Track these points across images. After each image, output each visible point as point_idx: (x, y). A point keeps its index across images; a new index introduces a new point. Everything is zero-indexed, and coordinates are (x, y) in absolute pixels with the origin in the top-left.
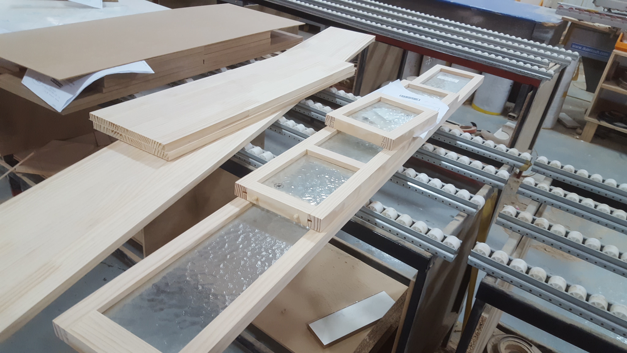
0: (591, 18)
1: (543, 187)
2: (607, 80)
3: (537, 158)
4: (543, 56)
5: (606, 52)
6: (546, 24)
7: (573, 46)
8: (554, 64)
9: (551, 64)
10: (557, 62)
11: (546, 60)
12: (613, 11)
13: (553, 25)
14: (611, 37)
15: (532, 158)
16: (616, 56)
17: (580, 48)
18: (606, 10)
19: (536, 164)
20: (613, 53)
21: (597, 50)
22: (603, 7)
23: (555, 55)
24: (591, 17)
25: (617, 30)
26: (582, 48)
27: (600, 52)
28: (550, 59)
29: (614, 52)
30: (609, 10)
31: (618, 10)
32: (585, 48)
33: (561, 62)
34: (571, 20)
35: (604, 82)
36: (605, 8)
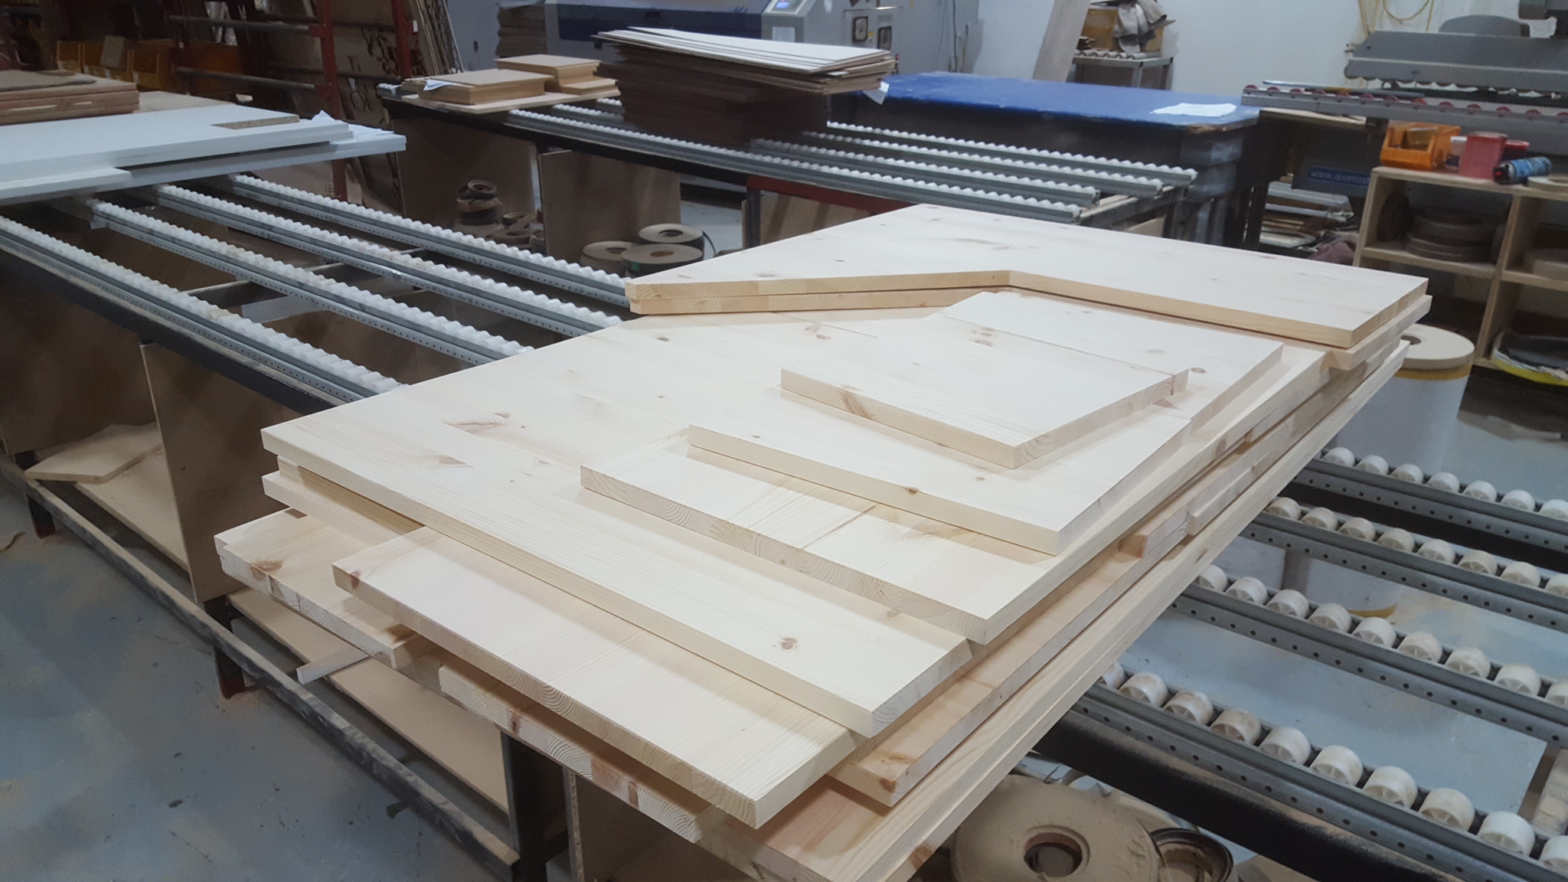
7: (1314, 174)
8: (1121, 196)
10: (1132, 192)
11: (1091, 190)
16: (1384, 181)
17: (1328, 176)
18: (1388, 85)
20: (1372, 175)
22: (1381, 80)
25: (1385, 122)
26: (1334, 176)
29: (1376, 172)
30: (1393, 84)
32: (1339, 175)
35: (1368, 244)
36: (1385, 81)
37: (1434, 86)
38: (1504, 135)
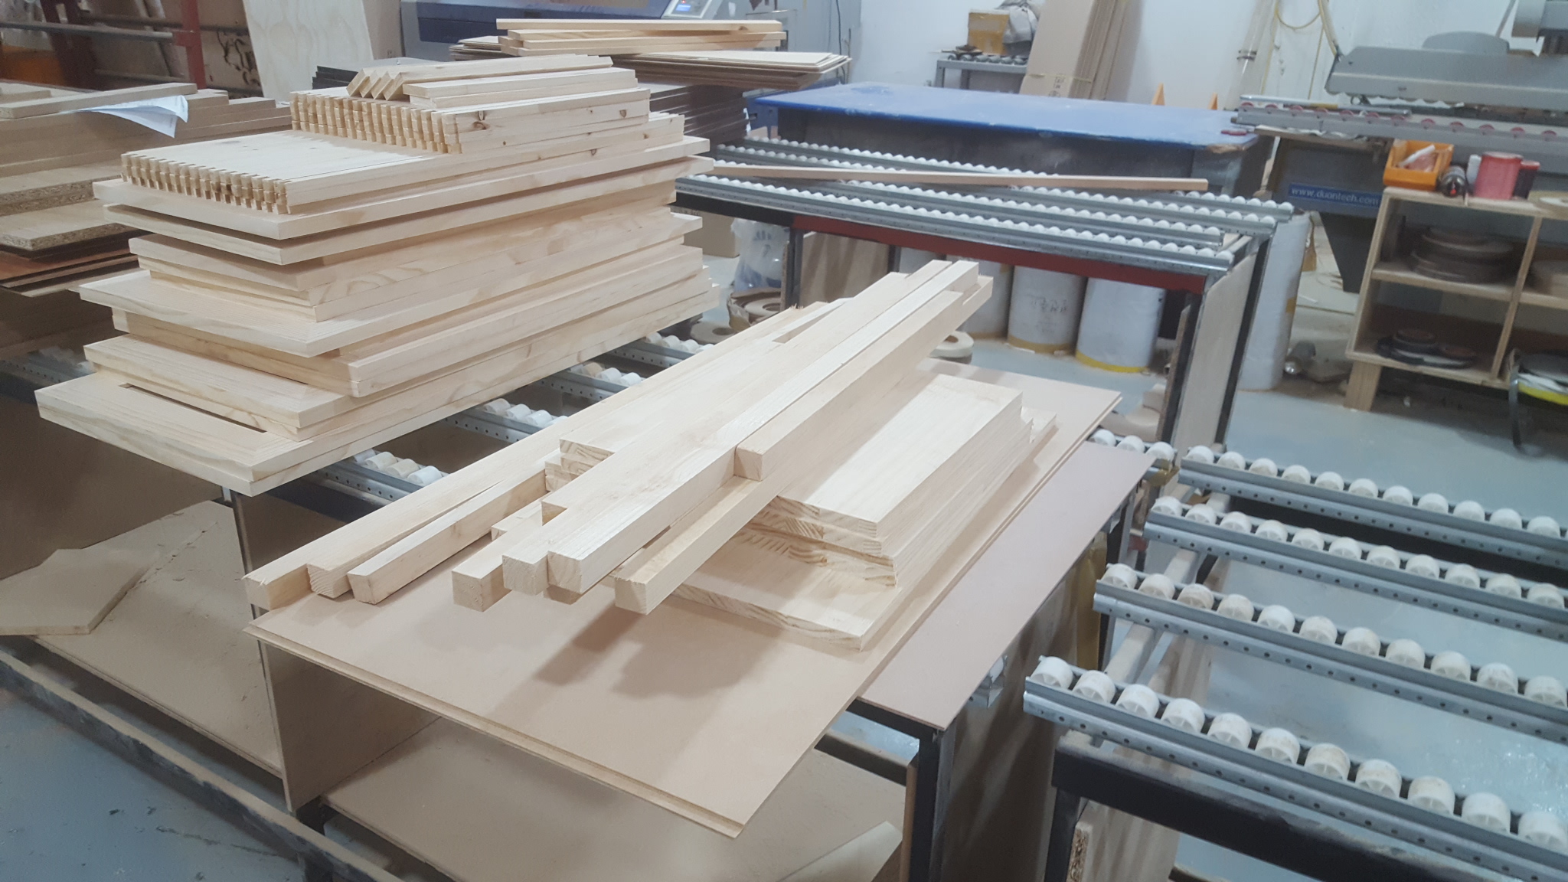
0: (1322, 122)
1: (1200, 517)
2: (1384, 258)
3: (1188, 451)
4: (1206, 221)
5: (1370, 196)
6: (1217, 148)
7: (1294, 191)
8: (1236, 236)
9: (1228, 238)
10: (1242, 230)
11: (1214, 230)
12: (1372, 101)
13: (1234, 148)
14: (1375, 158)
15: (1176, 454)
16: (1395, 203)
17: (1310, 193)
18: (1357, 101)
19: (1186, 466)
20: (1384, 196)
21: (1350, 194)
22: (1348, 94)
23: (1236, 215)
24: (1320, 120)
25: (1386, 143)
26: (1315, 193)
27: (1358, 198)
28: (1222, 226)
29: (1388, 194)
30: (1364, 100)
31: (1382, 97)
32: (1322, 193)
33: (1251, 231)
34: (1278, 133)
35: (1375, 266)
36: (1352, 96)
37: (1420, 103)
38: (1519, 156)
